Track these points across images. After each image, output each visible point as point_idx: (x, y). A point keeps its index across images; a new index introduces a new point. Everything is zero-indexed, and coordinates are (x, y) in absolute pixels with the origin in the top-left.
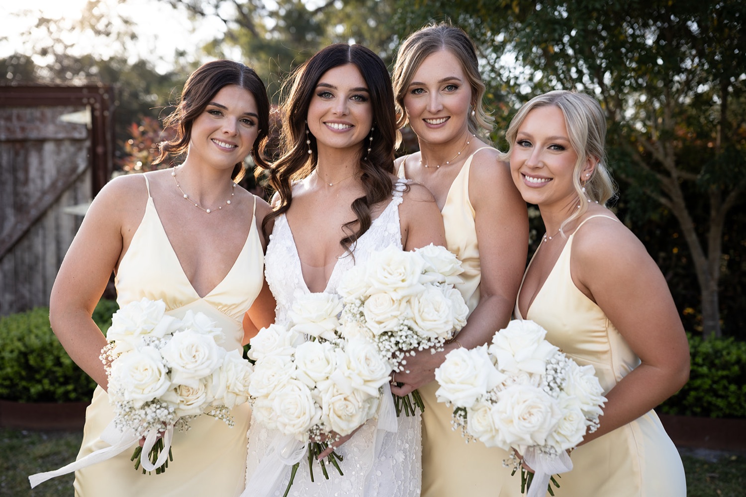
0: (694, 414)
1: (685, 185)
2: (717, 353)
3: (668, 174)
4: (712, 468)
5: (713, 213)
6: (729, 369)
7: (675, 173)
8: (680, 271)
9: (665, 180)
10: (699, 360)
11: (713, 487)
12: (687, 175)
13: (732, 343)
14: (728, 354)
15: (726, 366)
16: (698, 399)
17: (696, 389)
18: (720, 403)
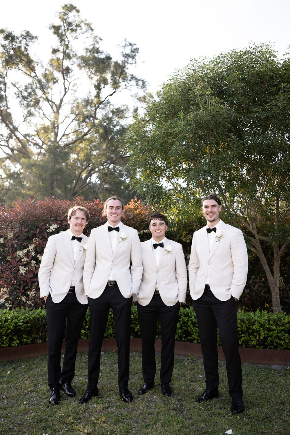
0: (270, 348)
1: (262, 243)
2: (279, 319)
3: (254, 237)
4: (279, 372)
5: (275, 256)
6: (285, 326)
7: (257, 237)
8: (262, 284)
9: (253, 240)
10: (271, 323)
11: (279, 379)
12: (263, 238)
13: (285, 315)
14: (284, 319)
15: (283, 325)
16: (272, 341)
17: (271, 336)
18: (282, 342)
